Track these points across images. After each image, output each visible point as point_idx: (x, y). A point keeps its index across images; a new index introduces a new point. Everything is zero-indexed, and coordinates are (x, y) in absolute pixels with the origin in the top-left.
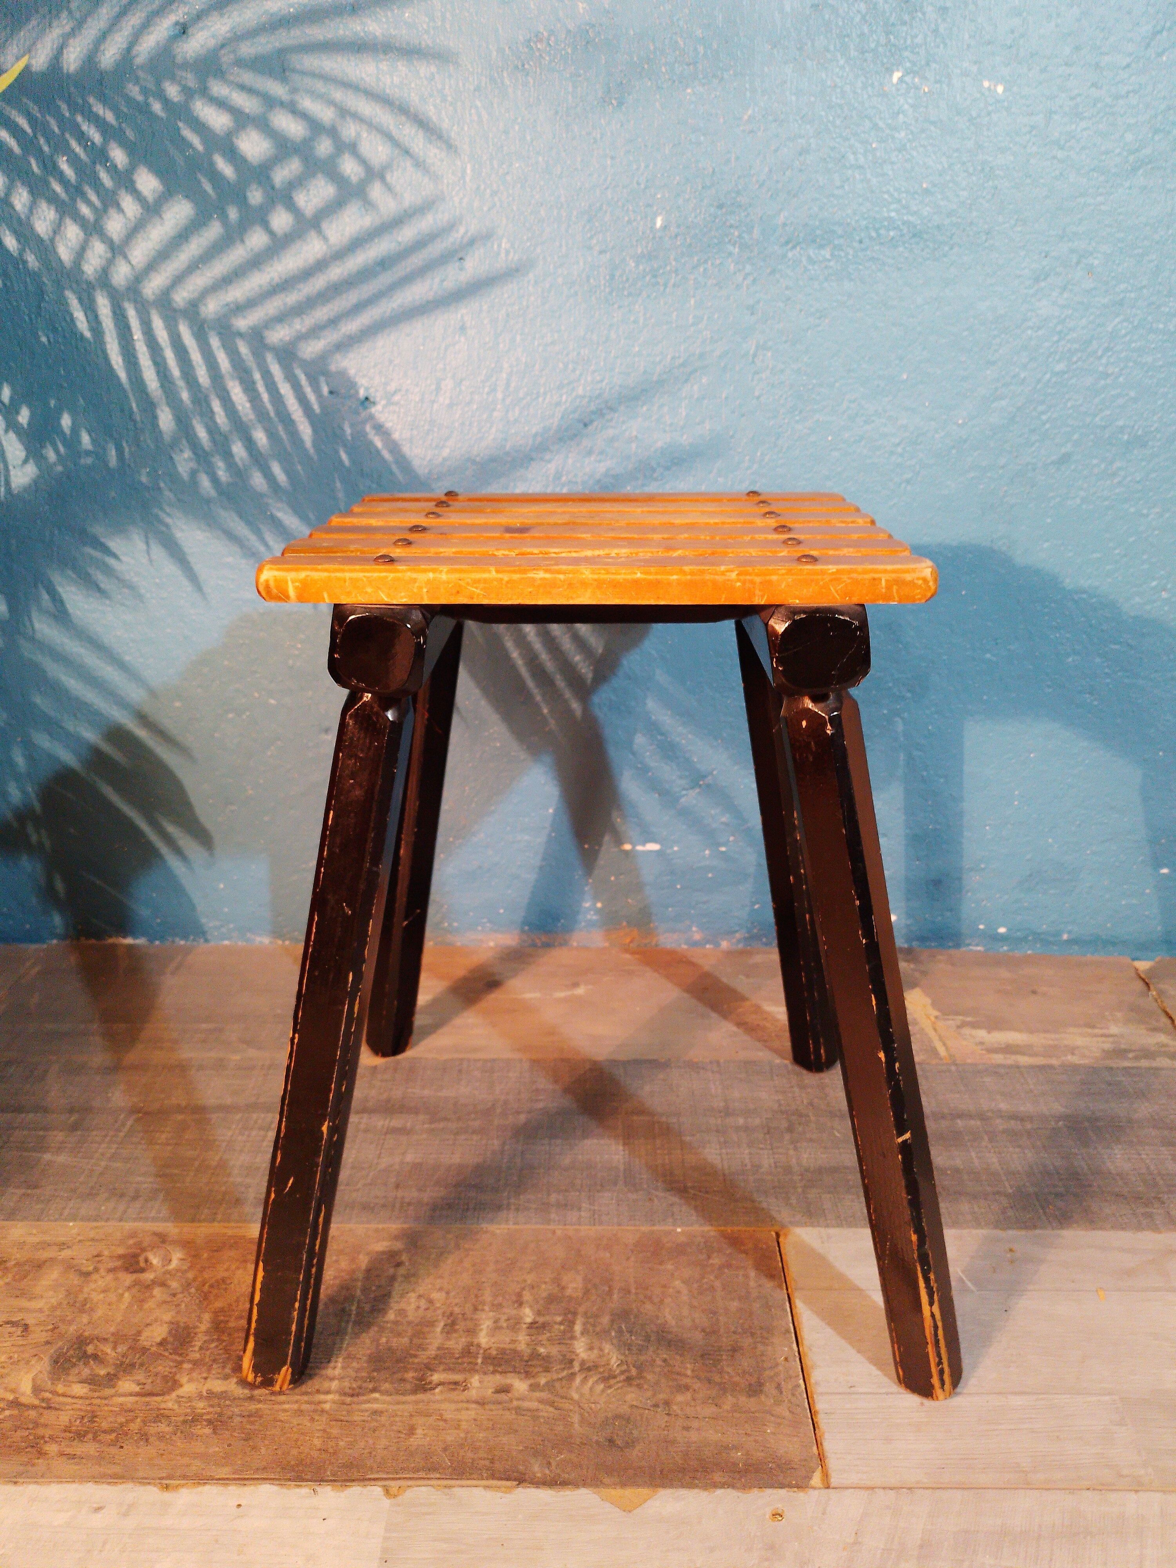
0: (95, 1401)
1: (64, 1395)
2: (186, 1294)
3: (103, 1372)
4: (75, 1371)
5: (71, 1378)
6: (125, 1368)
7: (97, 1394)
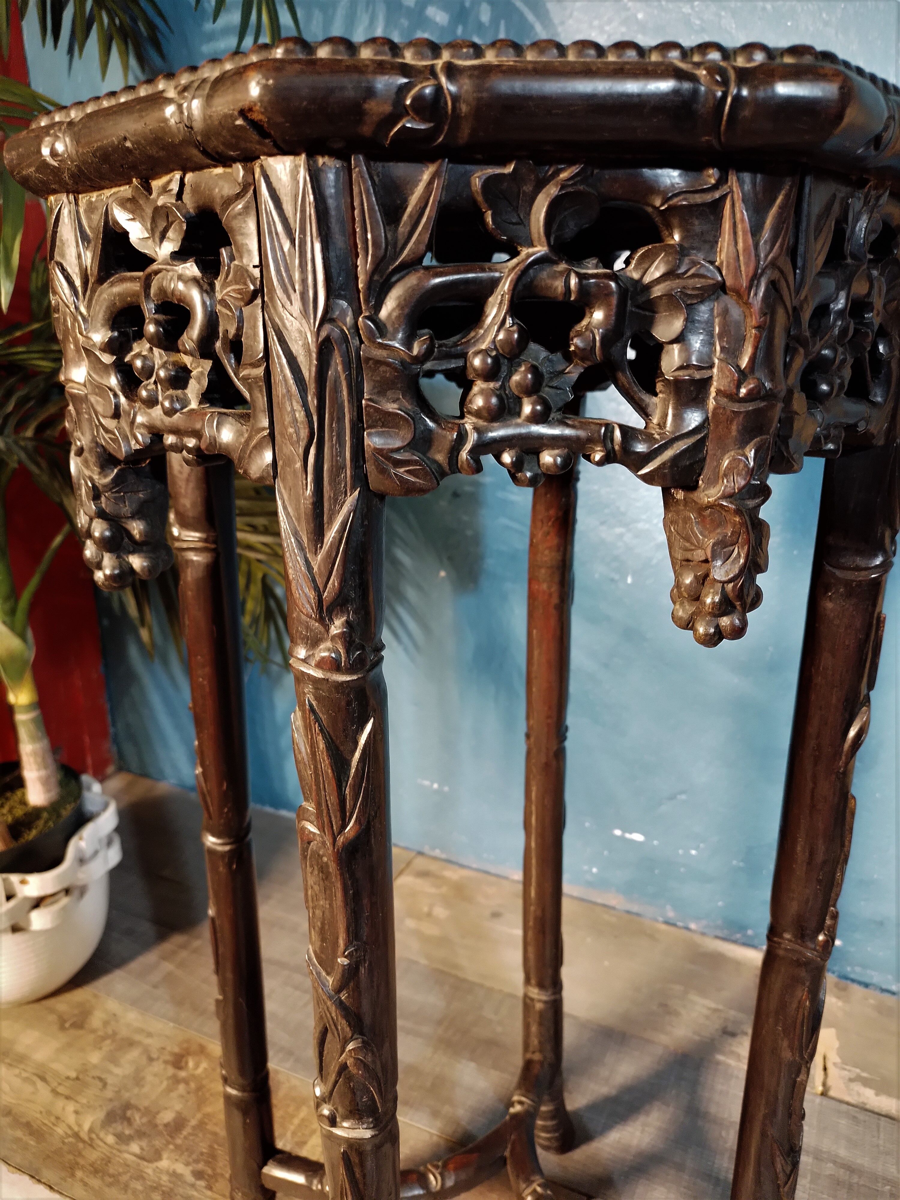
0: (114, 1151)
1: (102, 1140)
2: (195, 1095)
3: (127, 1132)
4: (114, 1125)
5: (111, 1130)
6: (140, 1134)
7: (117, 1147)
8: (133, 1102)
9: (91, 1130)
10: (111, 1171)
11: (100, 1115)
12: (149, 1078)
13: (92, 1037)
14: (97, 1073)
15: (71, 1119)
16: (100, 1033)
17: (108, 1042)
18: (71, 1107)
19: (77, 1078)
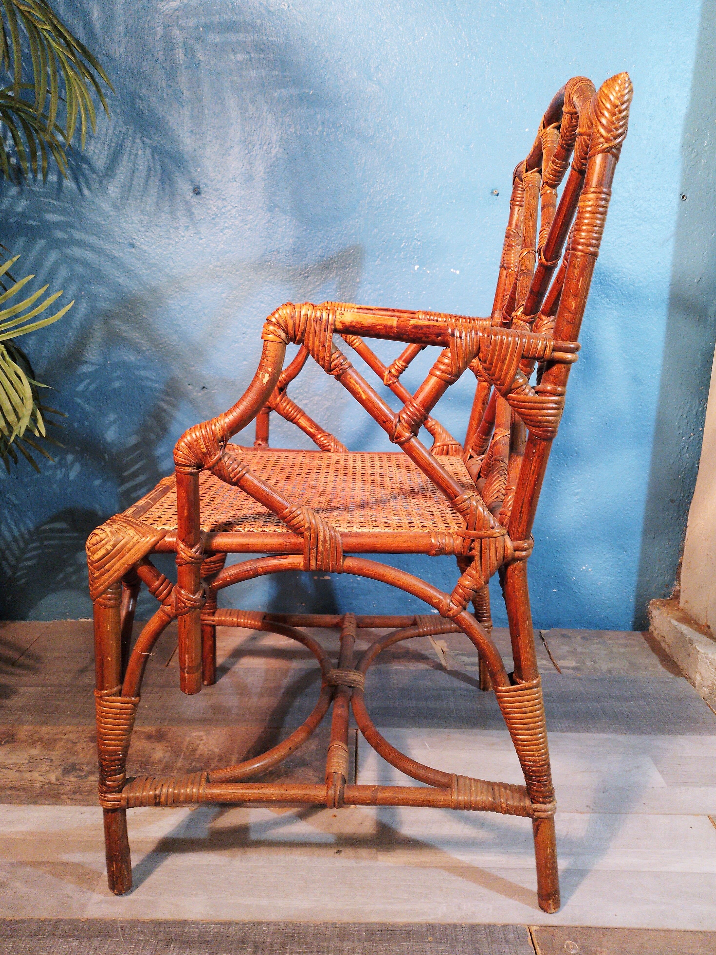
1: (68, 781)
4: (71, 774)
5: (71, 776)
8: (76, 762)
9: (57, 779)
10: (84, 790)
11: (58, 772)
12: (79, 750)
13: (24, 744)
14: (43, 757)
15: (41, 778)
16: (30, 741)
17: (39, 743)
18: (35, 775)
19: (30, 762)
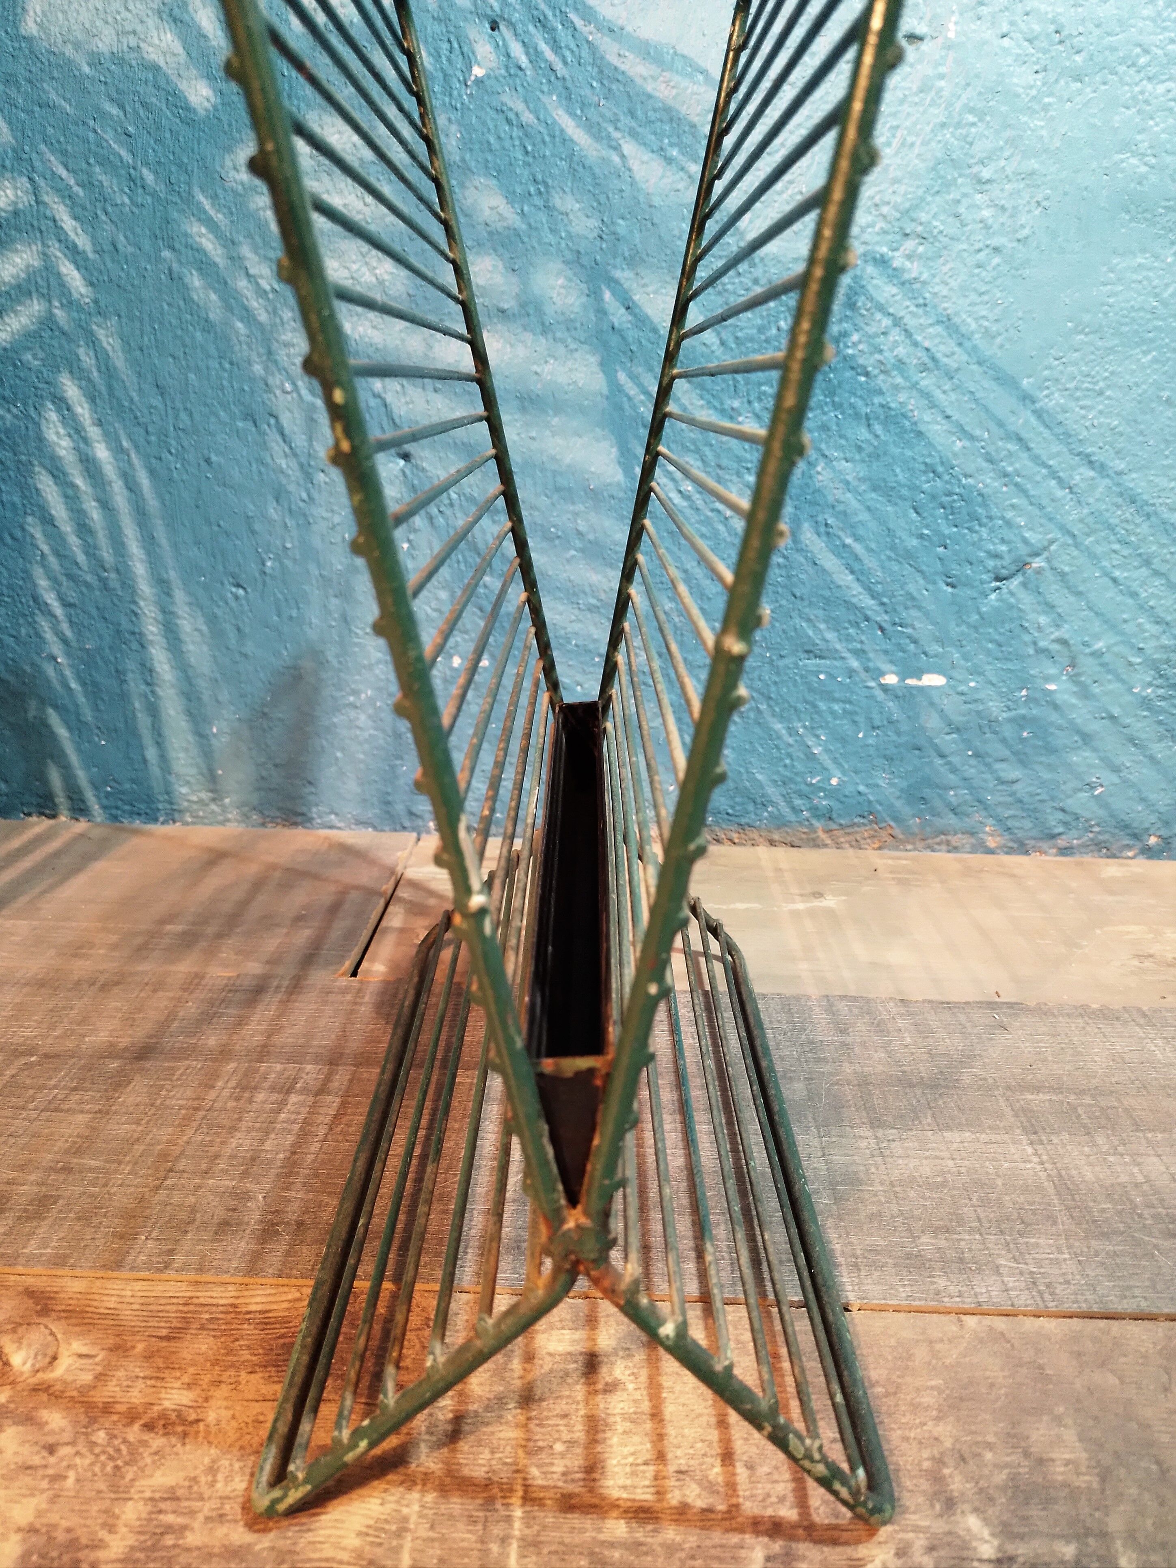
2: (81, 1447)
